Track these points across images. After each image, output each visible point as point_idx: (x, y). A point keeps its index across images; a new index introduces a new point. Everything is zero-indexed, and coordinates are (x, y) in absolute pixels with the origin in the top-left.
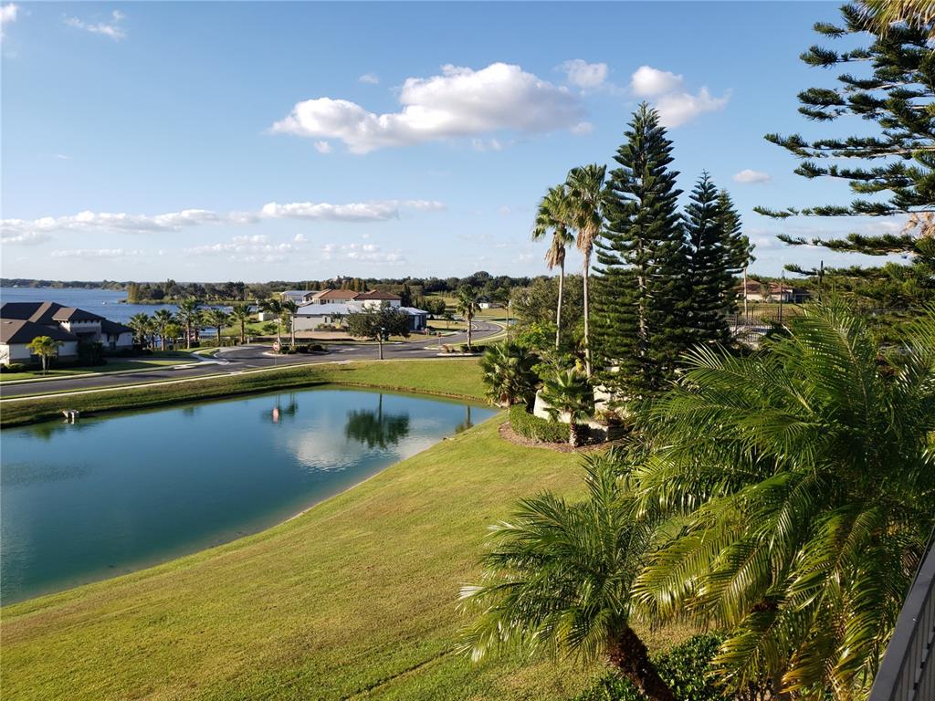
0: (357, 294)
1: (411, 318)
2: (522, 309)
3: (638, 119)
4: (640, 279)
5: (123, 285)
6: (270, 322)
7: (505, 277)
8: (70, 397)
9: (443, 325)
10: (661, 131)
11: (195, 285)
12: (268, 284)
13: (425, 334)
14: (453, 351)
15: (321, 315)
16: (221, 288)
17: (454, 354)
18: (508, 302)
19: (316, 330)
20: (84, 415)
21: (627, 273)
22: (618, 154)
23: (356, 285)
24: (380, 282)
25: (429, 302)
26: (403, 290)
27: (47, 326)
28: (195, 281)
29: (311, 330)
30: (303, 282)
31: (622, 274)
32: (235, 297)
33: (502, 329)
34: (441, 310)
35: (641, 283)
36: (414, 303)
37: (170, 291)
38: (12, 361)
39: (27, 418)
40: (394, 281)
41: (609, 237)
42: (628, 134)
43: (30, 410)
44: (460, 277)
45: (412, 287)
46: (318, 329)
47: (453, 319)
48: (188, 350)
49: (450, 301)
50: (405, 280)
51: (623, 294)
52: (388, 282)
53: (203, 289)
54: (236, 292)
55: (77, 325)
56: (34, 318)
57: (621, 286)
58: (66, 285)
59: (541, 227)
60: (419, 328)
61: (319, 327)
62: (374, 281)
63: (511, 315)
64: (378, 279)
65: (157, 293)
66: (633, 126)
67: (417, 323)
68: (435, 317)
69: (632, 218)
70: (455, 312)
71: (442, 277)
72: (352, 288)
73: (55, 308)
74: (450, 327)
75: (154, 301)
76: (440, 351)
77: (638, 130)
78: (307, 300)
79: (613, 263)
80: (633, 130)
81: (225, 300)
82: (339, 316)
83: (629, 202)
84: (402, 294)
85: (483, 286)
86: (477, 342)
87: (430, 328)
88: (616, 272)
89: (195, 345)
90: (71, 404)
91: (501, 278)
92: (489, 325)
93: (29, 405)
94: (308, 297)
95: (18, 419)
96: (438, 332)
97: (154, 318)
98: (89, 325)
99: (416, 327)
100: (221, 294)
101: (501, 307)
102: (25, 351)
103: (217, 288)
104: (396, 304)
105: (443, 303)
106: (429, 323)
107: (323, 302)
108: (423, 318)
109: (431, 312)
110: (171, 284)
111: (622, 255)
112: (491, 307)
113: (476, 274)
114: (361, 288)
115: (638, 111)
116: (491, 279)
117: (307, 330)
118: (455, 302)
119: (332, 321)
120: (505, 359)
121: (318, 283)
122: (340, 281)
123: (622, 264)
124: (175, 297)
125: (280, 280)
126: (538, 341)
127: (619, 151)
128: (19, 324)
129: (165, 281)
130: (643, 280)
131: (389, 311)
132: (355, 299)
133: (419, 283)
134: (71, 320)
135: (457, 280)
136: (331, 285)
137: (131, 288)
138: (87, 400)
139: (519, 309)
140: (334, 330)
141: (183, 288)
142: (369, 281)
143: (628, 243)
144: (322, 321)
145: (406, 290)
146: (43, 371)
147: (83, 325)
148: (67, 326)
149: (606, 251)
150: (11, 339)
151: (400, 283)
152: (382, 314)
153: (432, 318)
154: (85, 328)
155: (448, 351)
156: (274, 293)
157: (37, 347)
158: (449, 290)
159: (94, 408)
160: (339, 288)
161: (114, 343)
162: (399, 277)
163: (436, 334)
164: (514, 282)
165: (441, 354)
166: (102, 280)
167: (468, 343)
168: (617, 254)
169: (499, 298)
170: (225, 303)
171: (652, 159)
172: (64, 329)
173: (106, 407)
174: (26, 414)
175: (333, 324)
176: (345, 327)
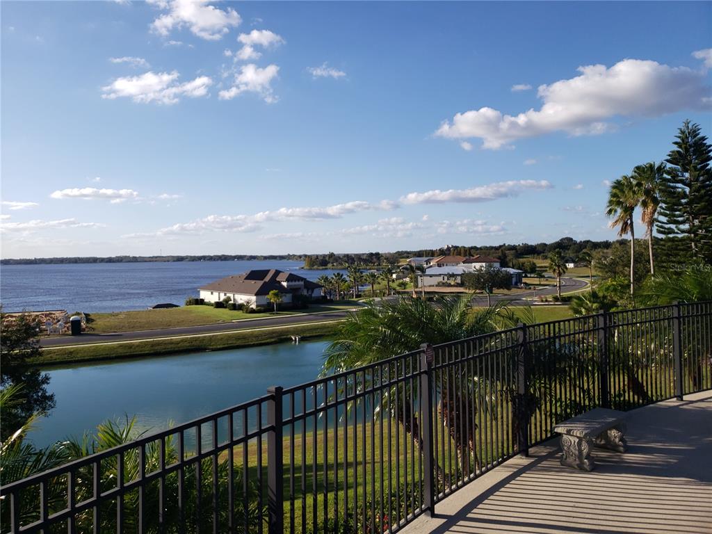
0: (465, 259)
1: (510, 276)
2: (602, 267)
3: (683, 132)
4: (693, 244)
5: (300, 257)
6: (401, 281)
7: (588, 241)
8: (294, 328)
9: (536, 281)
10: (703, 138)
11: (347, 256)
12: (396, 253)
13: (522, 288)
14: (546, 301)
15: (440, 275)
16: (365, 257)
17: (547, 303)
18: (591, 262)
19: (436, 286)
20: (303, 339)
21: (682, 240)
22: (669, 158)
23: (462, 251)
24: (481, 249)
25: (523, 264)
26: (500, 254)
27: (274, 284)
28: (346, 253)
29: (433, 286)
30: (420, 251)
31: (677, 241)
32: (374, 263)
33: (587, 284)
34: (533, 269)
35: (694, 247)
36: (511, 265)
37: (331, 260)
38: (257, 306)
39: (273, 340)
40: (492, 248)
41: (665, 215)
42: (676, 143)
43: (274, 335)
44: (548, 243)
45: (507, 252)
46: (438, 285)
47: (543, 277)
48: (354, 299)
49: (540, 262)
50: (500, 246)
51: (677, 255)
52: (486, 248)
53: (353, 259)
54: (375, 260)
55: (290, 283)
56: (267, 279)
57: (677, 250)
58: (265, 258)
59: (613, 207)
60: (516, 284)
61: (439, 283)
62: (475, 248)
63: (594, 273)
64: (479, 246)
65: (322, 261)
66: (679, 137)
67: (514, 280)
68: (529, 275)
69: (683, 201)
70: (546, 271)
71: (533, 242)
72: (459, 254)
73: (277, 273)
74: (542, 283)
75: (321, 268)
76: (536, 301)
77: (683, 140)
78: (427, 264)
79: (670, 233)
80: (679, 140)
81: (367, 265)
82: (453, 275)
83: (680, 190)
84: (499, 258)
85: (568, 249)
86: (565, 294)
87: (525, 283)
88: (673, 240)
89: (358, 296)
90: (296, 332)
91: (584, 242)
92: (574, 281)
93: (273, 332)
94: (428, 262)
95: (268, 341)
96: (532, 287)
97: (332, 278)
98: (297, 283)
99: (513, 283)
100: (365, 261)
101: (585, 266)
102: (265, 299)
103: (362, 257)
104: (497, 265)
105: (534, 264)
106: (524, 280)
107: (439, 265)
108: (519, 277)
109: (526, 272)
110: (332, 255)
111: (676, 227)
112: (575, 267)
113: (561, 240)
114: (468, 254)
115: (682, 126)
116: (575, 243)
117: (430, 286)
118: (546, 263)
119: (448, 279)
120: (590, 304)
121: (432, 251)
122: (449, 249)
123: (677, 233)
124: (335, 264)
125: (404, 250)
126: (615, 290)
127: (669, 155)
128: (260, 283)
129: (327, 253)
130: (695, 245)
131: (494, 271)
132: (464, 262)
133: (513, 248)
134: (287, 280)
135: (545, 245)
136: (442, 252)
137: (307, 259)
138: (304, 330)
139: (600, 268)
140: (450, 285)
141: (339, 258)
142: (472, 248)
143: (680, 219)
144: (440, 279)
145: (503, 254)
146: (275, 312)
147: (293, 283)
148: (285, 284)
149: (663, 225)
150: (257, 292)
151: (497, 249)
152: (488, 272)
153: (526, 276)
154: (295, 285)
155: (542, 301)
156: (401, 260)
157: (271, 297)
158: (539, 253)
159: (308, 335)
160: (449, 255)
161: (311, 295)
162: (496, 244)
163: (530, 288)
164: (596, 245)
165: (536, 303)
166: (287, 254)
167: (558, 295)
168: (673, 226)
169: (583, 259)
170: (368, 267)
171: (696, 159)
172: (283, 286)
173: (314, 334)
174: (272, 338)
175: (448, 282)
176: (458, 284)
